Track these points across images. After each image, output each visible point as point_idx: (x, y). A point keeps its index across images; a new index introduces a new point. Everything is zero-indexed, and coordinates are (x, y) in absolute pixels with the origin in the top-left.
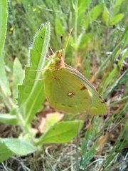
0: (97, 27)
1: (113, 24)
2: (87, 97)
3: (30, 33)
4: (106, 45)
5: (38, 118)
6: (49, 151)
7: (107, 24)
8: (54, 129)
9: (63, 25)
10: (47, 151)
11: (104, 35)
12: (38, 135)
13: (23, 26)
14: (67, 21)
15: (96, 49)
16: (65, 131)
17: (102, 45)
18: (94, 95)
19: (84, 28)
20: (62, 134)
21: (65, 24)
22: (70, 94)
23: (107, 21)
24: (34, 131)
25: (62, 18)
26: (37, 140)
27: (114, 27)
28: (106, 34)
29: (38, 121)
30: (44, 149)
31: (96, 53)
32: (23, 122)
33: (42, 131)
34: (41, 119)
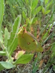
0: (40, 15)
1: (46, 14)
2: (35, 45)
3: (12, 16)
4: (43, 22)
5: (14, 53)
6: (19, 67)
7: (44, 14)
8: (21, 58)
9: (26, 14)
10: (18, 67)
11: (42, 18)
12: (14, 60)
13: (9, 14)
14: (27, 12)
15: (39, 24)
16: (26, 58)
17: (42, 22)
18: (38, 44)
19: (34, 15)
20: (25, 60)
21: (27, 13)
22: (28, 43)
23: (44, 12)
24: (13, 59)
25: (25, 11)
26: (14, 62)
27: (47, 15)
28: (43, 18)
29: (14, 54)
30: (17, 66)
31: (39, 25)
32: (8, 54)
33: (16, 59)
34: (16, 53)
